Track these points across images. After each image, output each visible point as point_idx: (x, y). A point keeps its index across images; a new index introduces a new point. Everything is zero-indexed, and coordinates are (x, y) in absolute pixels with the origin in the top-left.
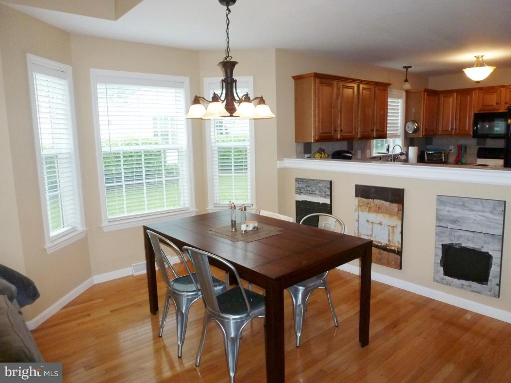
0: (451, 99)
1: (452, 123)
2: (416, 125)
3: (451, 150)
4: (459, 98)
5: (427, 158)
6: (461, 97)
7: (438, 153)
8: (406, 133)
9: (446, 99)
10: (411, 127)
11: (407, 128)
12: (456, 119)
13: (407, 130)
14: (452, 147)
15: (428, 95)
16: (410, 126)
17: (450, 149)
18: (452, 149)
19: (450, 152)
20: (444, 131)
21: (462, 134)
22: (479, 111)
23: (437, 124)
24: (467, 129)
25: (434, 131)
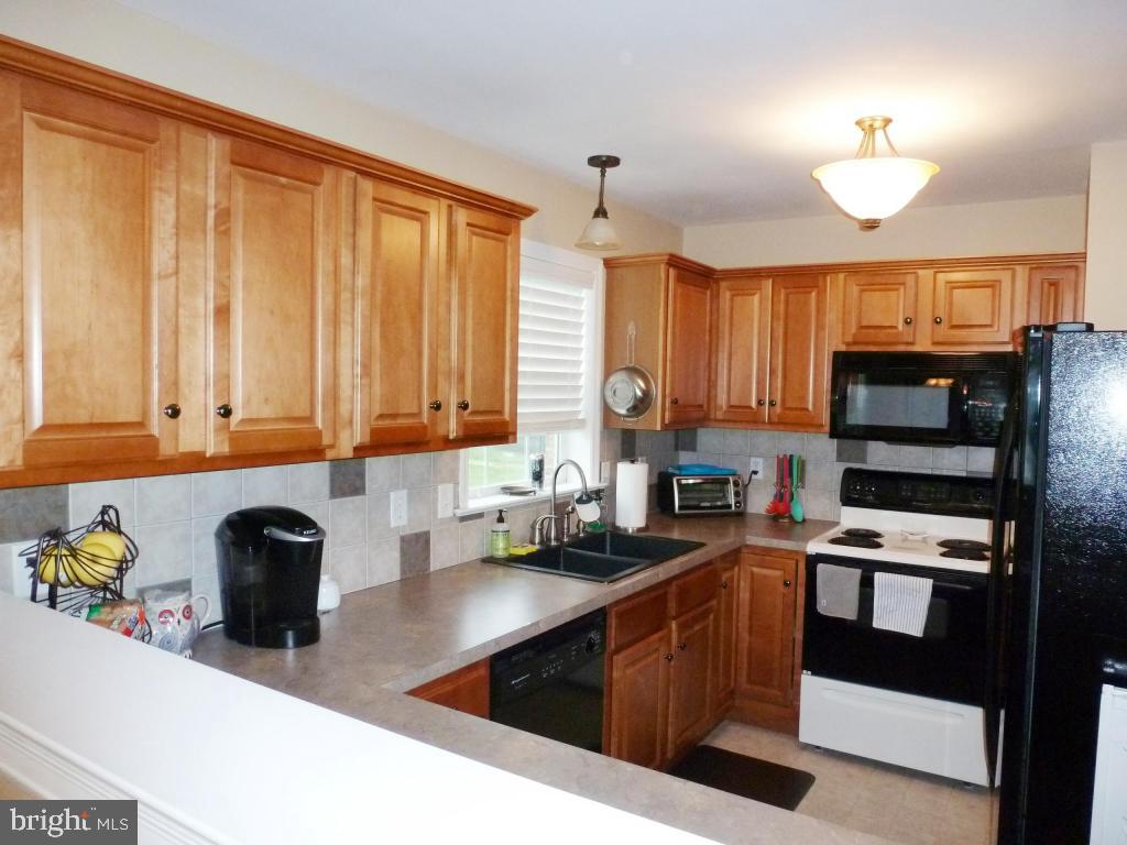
0: (756, 298)
1: (760, 382)
2: (642, 385)
3: (755, 473)
4: (782, 297)
5: (680, 499)
6: (787, 295)
7: (714, 481)
8: (607, 412)
9: (738, 300)
10: (626, 391)
11: (609, 394)
12: (772, 372)
13: (610, 400)
14: (757, 463)
15: (679, 279)
16: (618, 386)
17: (752, 469)
18: (760, 469)
19: (754, 477)
20: (732, 406)
21: (793, 419)
22: (848, 344)
23: (712, 384)
24: (810, 407)
25: (701, 406)
